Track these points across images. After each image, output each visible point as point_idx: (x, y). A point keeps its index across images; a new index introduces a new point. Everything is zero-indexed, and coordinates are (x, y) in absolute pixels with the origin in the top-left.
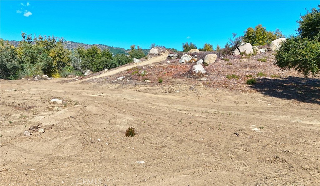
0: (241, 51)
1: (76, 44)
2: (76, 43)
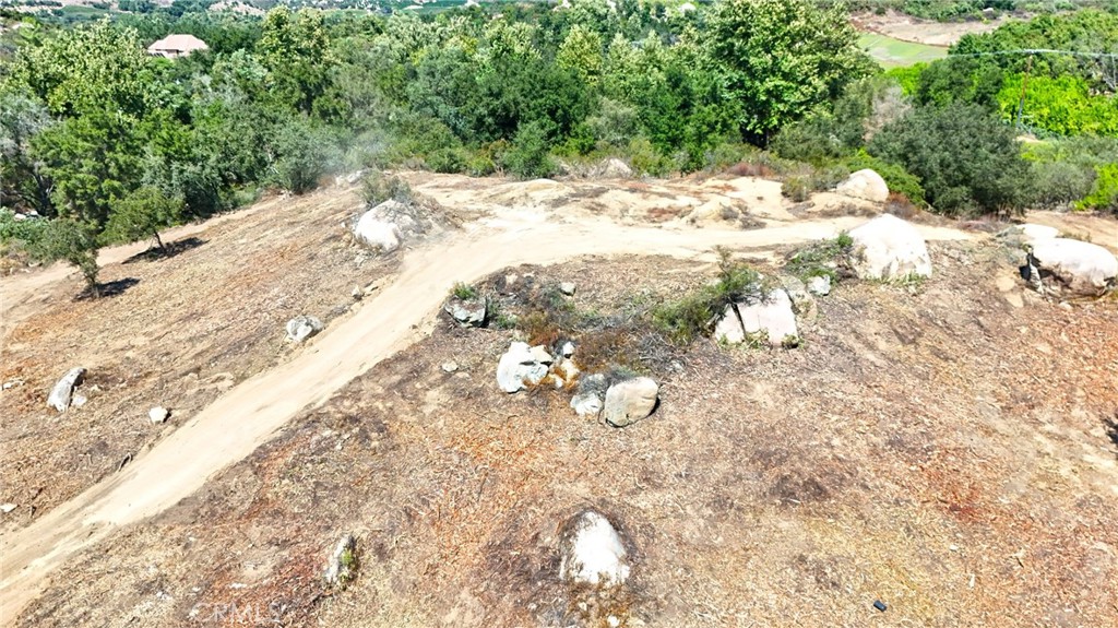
0: (749, 328)
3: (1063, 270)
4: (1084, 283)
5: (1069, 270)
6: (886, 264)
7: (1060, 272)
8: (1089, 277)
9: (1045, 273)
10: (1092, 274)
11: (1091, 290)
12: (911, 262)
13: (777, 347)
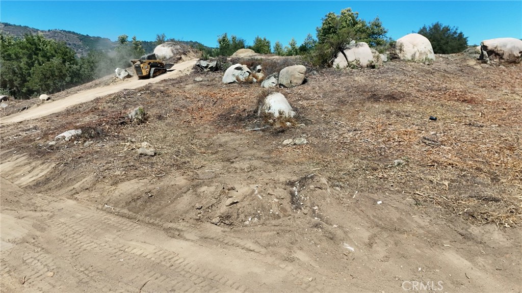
0: (350, 59)
1: (13, 29)
2: (15, 25)
3: (499, 49)
4: (510, 55)
5: (502, 49)
6: (413, 53)
7: (498, 50)
8: (511, 51)
9: (491, 52)
10: (513, 50)
11: (513, 59)
12: (425, 52)
13: (364, 68)
